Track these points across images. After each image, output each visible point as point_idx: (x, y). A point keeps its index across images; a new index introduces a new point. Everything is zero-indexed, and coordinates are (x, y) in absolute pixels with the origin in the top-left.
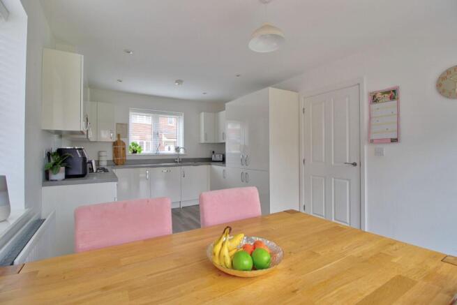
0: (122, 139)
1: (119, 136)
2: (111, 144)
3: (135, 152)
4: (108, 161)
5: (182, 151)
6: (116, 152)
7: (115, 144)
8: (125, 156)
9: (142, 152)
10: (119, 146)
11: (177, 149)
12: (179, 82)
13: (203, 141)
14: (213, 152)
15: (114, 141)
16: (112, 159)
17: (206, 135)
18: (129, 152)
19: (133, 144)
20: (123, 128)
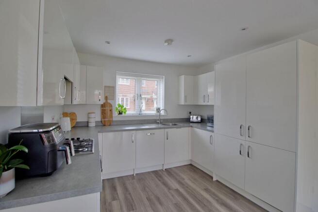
0: (109, 101)
1: (106, 98)
2: (100, 106)
3: (120, 113)
4: (96, 122)
5: (162, 112)
6: (103, 113)
7: (103, 106)
8: (112, 117)
9: (127, 113)
10: (106, 108)
11: (158, 110)
12: (169, 41)
13: (182, 102)
14: (190, 113)
15: (102, 103)
16: (100, 120)
17: (186, 97)
18: (115, 113)
19: (119, 105)
20: (110, 91)
